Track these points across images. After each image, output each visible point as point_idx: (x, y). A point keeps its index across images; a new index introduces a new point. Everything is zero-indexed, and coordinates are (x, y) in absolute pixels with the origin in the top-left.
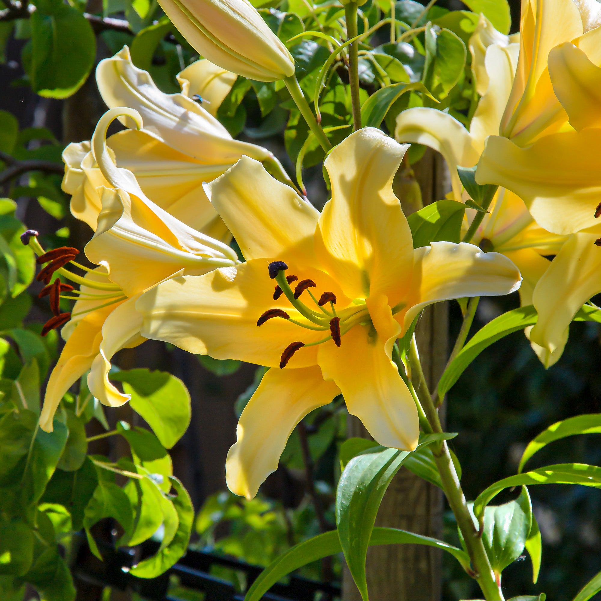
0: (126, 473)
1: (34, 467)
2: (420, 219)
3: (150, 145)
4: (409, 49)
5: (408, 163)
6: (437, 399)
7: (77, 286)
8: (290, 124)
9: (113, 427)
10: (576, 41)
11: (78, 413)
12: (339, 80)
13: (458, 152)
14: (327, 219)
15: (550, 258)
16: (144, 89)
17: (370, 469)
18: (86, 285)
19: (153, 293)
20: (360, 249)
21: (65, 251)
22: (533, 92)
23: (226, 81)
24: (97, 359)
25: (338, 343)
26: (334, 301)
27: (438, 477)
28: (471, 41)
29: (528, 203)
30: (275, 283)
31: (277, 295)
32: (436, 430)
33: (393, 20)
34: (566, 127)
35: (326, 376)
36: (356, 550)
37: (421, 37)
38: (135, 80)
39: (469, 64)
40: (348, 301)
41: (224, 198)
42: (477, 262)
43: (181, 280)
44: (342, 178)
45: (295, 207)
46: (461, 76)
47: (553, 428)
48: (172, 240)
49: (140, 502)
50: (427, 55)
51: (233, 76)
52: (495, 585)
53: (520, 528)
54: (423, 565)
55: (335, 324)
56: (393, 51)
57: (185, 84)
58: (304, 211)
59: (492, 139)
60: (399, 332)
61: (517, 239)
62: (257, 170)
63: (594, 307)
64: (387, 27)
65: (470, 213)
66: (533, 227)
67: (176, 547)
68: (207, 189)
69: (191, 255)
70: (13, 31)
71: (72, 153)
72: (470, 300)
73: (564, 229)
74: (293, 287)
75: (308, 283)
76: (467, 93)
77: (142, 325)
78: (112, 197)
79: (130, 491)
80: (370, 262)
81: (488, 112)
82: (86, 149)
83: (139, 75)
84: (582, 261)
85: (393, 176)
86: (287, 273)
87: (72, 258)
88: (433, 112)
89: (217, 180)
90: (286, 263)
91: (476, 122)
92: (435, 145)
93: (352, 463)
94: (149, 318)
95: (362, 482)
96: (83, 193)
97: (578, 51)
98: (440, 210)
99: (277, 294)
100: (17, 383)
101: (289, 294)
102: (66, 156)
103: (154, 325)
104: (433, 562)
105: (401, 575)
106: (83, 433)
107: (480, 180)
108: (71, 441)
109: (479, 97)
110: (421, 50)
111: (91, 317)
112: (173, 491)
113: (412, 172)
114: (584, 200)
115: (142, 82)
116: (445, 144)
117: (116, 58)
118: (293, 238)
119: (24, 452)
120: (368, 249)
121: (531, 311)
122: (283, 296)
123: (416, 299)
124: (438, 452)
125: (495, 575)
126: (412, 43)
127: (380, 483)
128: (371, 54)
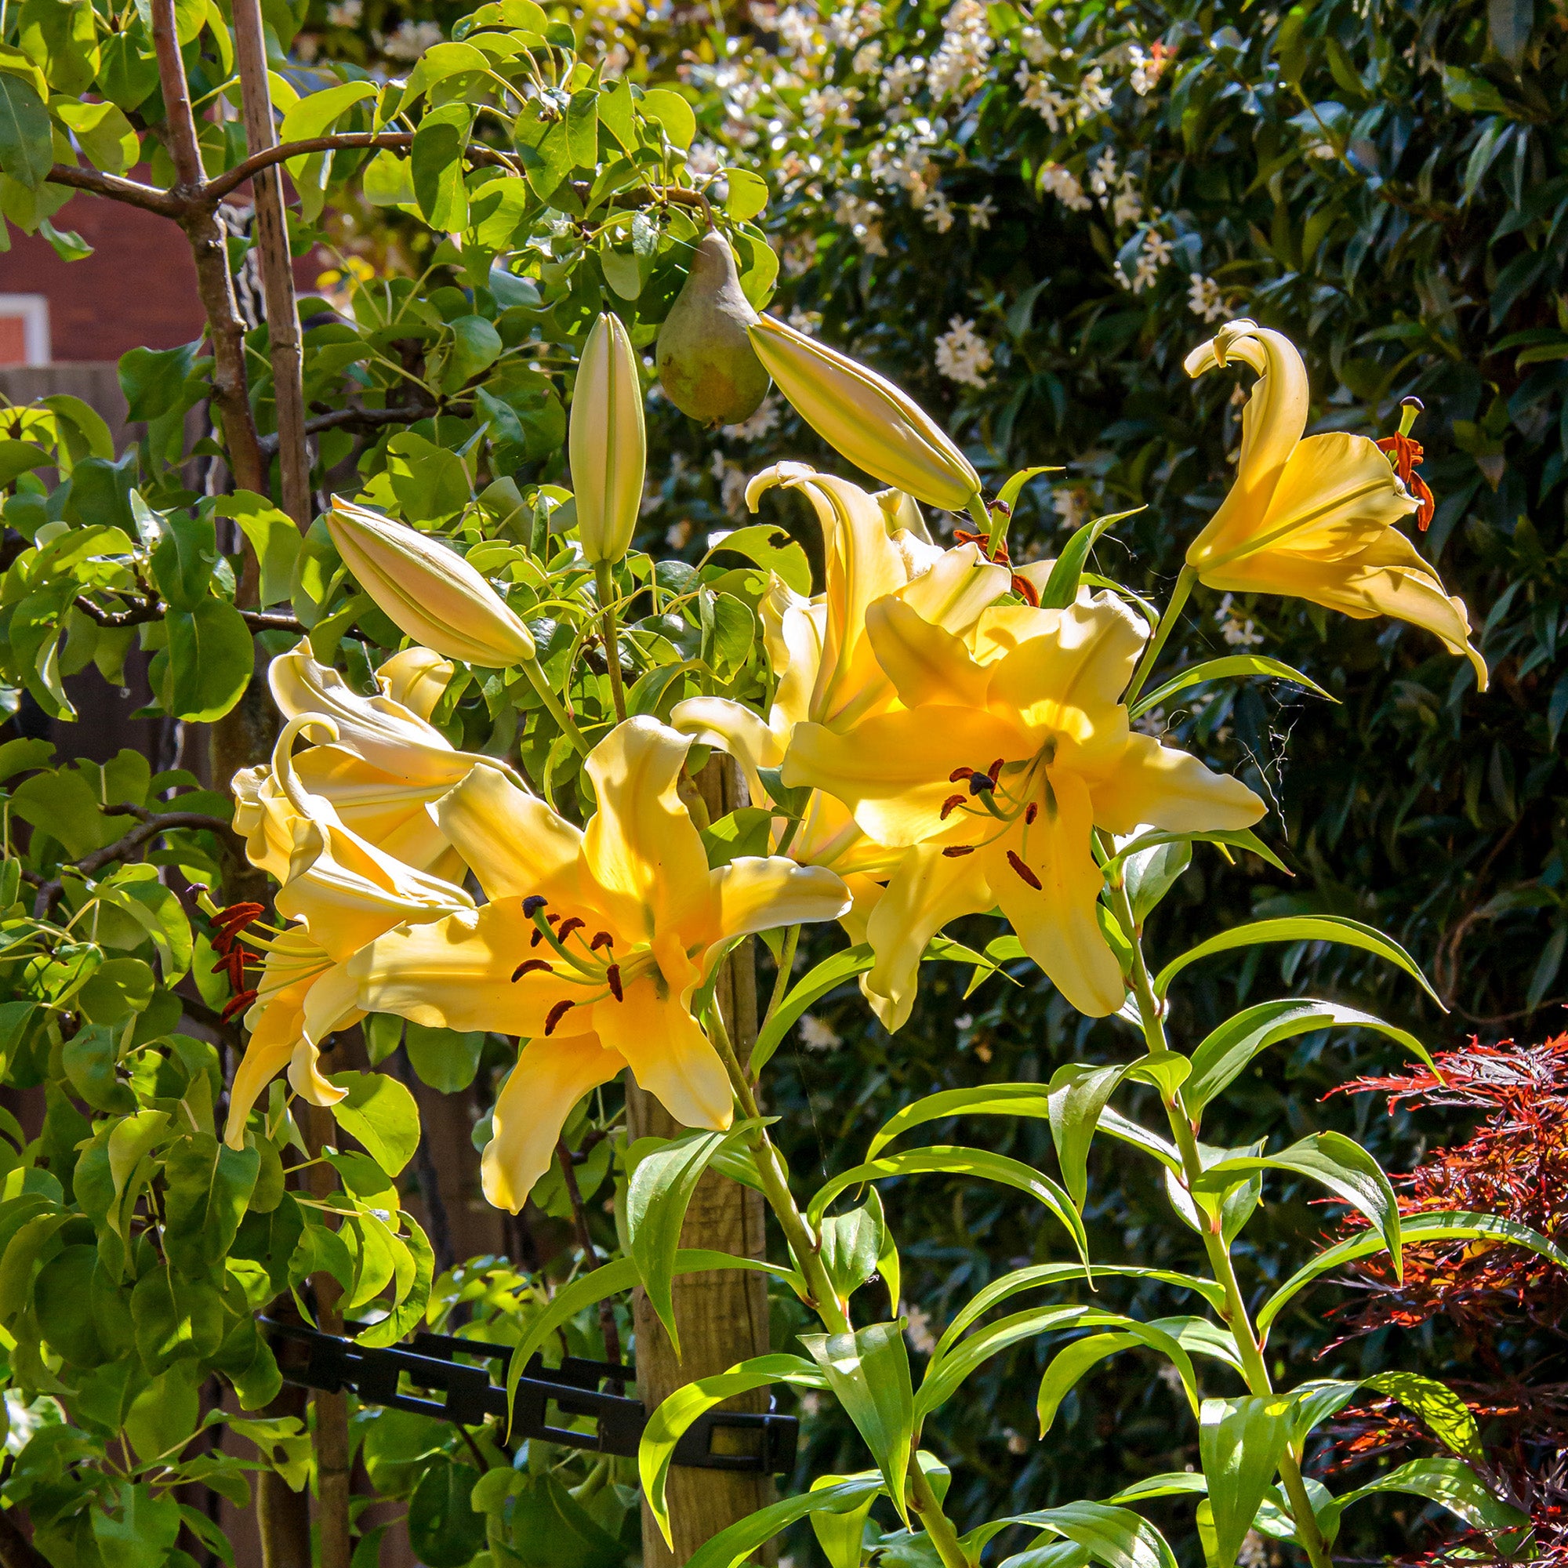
0: (339, 1211)
1: (218, 1207)
2: (713, 836)
3: (345, 766)
4: (677, 622)
5: (689, 774)
6: (751, 1075)
7: (263, 953)
8: (526, 732)
9: (315, 1154)
10: (900, 592)
11: (269, 1136)
12: (589, 668)
13: (756, 751)
14: (594, 839)
15: (885, 884)
16: (332, 692)
17: (669, 1170)
18: (275, 951)
19: (368, 953)
20: (638, 876)
21: (246, 909)
22: (849, 663)
23: (438, 677)
24: (299, 1046)
25: (620, 998)
26: (610, 944)
27: (758, 1179)
28: (760, 607)
29: (852, 807)
30: (532, 924)
31: (535, 941)
32: (751, 1115)
33: (653, 587)
34: (896, 705)
35: (605, 1044)
36: (657, 1276)
37: (694, 607)
38: (319, 681)
39: (759, 638)
40: (628, 946)
41: (456, 822)
42: (793, 881)
43: (406, 932)
44: (608, 782)
45: (549, 826)
46: (752, 655)
47: (904, 1112)
48: (386, 883)
49: (361, 1249)
50: (705, 629)
51: (448, 668)
52: (840, 1315)
53: (871, 1240)
54: (743, 1323)
55: (613, 973)
56: (658, 626)
57: (386, 682)
58: (562, 832)
59: (799, 726)
60: (697, 979)
61: (841, 861)
62: (496, 781)
63: (948, 940)
64: (647, 595)
65: (780, 824)
66: (862, 844)
67: (413, 1304)
68: (432, 810)
69: (414, 903)
70: (137, 639)
71: (244, 782)
72: (786, 930)
73: (902, 840)
74: (555, 928)
75: (575, 923)
76: (761, 676)
77: (358, 994)
78: (307, 829)
79: (347, 1234)
80: (651, 892)
81: (790, 697)
82: (262, 776)
83: (324, 674)
84: (926, 879)
85: (676, 776)
86: (546, 911)
87: (254, 916)
88: (717, 702)
89: (444, 798)
90: (545, 897)
91: (776, 711)
92: (723, 745)
93: (644, 1164)
94: (366, 985)
95: (659, 1185)
96: (262, 832)
97: (903, 605)
98: (739, 823)
99: (536, 938)
100: (183, 1101)
101: (550, 937)
102: (236, 786)
103: (373, 993)
104: (755, 1319)
105: (713, 1339)
106: (279, 1163)
107: (787, 783)
108: (265, 1173)
109: (777, 679)
110: (694, 622)
111: (285, 994)
112: (404, 1230)
113: (694, 784)
114: (924, 800)
115: (329, 683)
116: (736, 741)
117: (294, 653)
118: (548, 868)
119: (203, 1189)
120: (648, 874)
121: (866, 951)
122: (544, 941)
123: (716, 933)
124: (755, 1145)
125: (841, 1302)
126: (681, 614)
127: (684, 1186)
128: (626, 632)
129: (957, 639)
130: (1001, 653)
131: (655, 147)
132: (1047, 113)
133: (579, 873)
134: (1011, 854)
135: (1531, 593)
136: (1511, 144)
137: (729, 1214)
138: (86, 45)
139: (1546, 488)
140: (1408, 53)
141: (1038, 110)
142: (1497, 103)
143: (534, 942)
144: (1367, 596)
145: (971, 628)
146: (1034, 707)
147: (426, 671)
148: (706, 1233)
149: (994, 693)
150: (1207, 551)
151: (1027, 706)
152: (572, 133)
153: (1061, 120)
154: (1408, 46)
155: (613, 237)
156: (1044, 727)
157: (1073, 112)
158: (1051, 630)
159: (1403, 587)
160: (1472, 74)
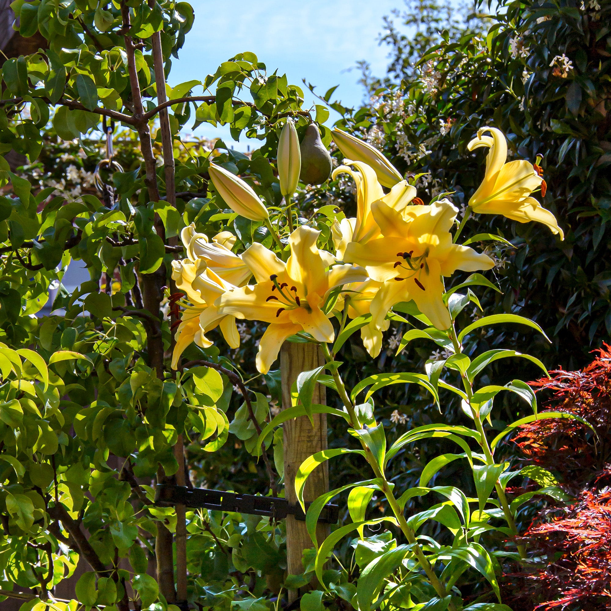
10: (382, 199)
14: (289, 265)
20: (303, 275)
22: (365, 224)
23: (231, 242)
26: (296, 290)
30: (273, 283)
34: (380, 236)
35: (294, 322)
42: (352, 270)
44: (294, 244)
45: (276, 261)
48: (222, 286)
49: (205, 422)
53: (370, 409)
55: (297, 299)
57: (216, 240)
58: (280, 263)
60: (322, 301)
62: (260, 247)
63: (394, 314)
71: (175, 264)
75: (285, 285)
80: (307, 280)
93: (301, 374)
95: (307, 378)
96: (181, 277)
97: (382, 202)
99: (274, 288)
101: (278, 288)
114: (388, 267)
122: (276, 289)
124: (334, 373)
125: (361, 425)
129: (399, 213)
130: (412, 220)
131: (294, 97)
132: (406, 158)
133: (285, 274)
134: (416, 279)
135: (583, 294)
136: (574, 146)
137: (316, 438)
138: (105, 71)
139: (588, 261)
140: (538, 123)
141: (403, 157)
142: (570, 131)
143: (273, 290)
144: (525, 213)
145: (403, 210)
146: (422, 236)
147: (228, 240)
148: (309, 444)
149: (410, 233)
150: (474, 201)
151: (420, 236)
152: (269, 89)
153: (411, 161)
154: (538, 121)
155: (280, 125)
156: (425, 244)
157: (416, 158)
158: (428, 212)
159: (536, 210)
160: (561, 123)
